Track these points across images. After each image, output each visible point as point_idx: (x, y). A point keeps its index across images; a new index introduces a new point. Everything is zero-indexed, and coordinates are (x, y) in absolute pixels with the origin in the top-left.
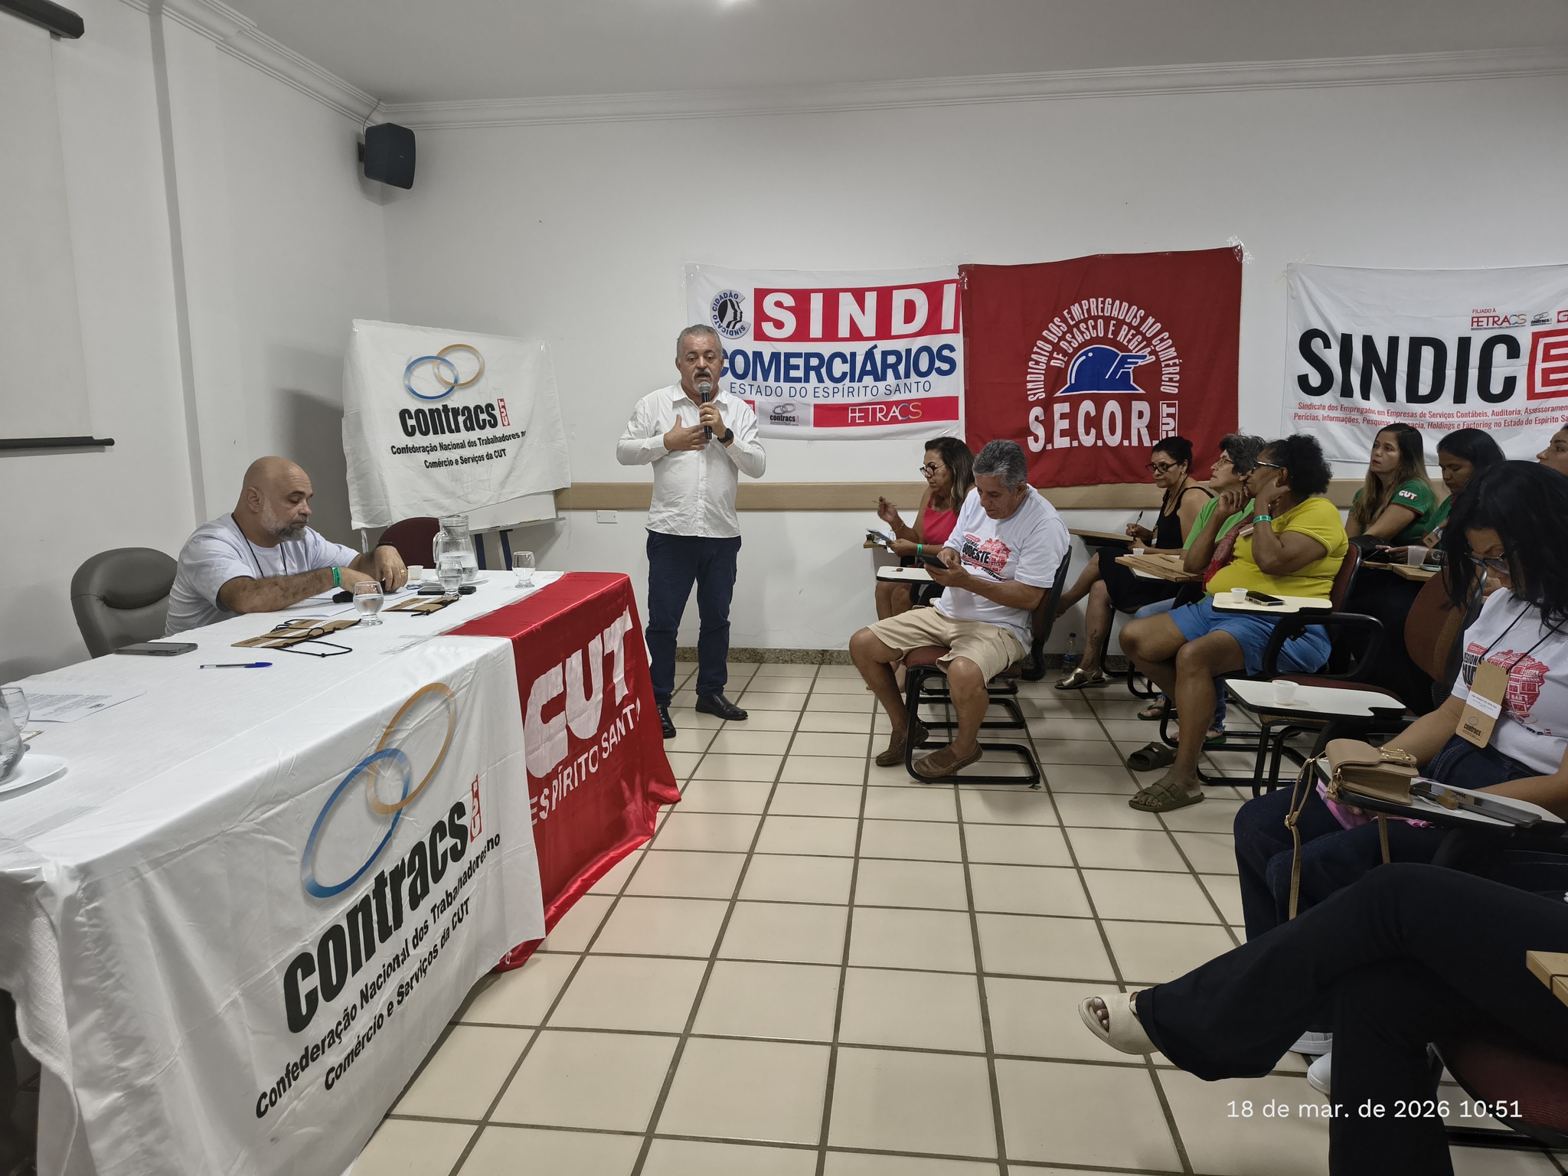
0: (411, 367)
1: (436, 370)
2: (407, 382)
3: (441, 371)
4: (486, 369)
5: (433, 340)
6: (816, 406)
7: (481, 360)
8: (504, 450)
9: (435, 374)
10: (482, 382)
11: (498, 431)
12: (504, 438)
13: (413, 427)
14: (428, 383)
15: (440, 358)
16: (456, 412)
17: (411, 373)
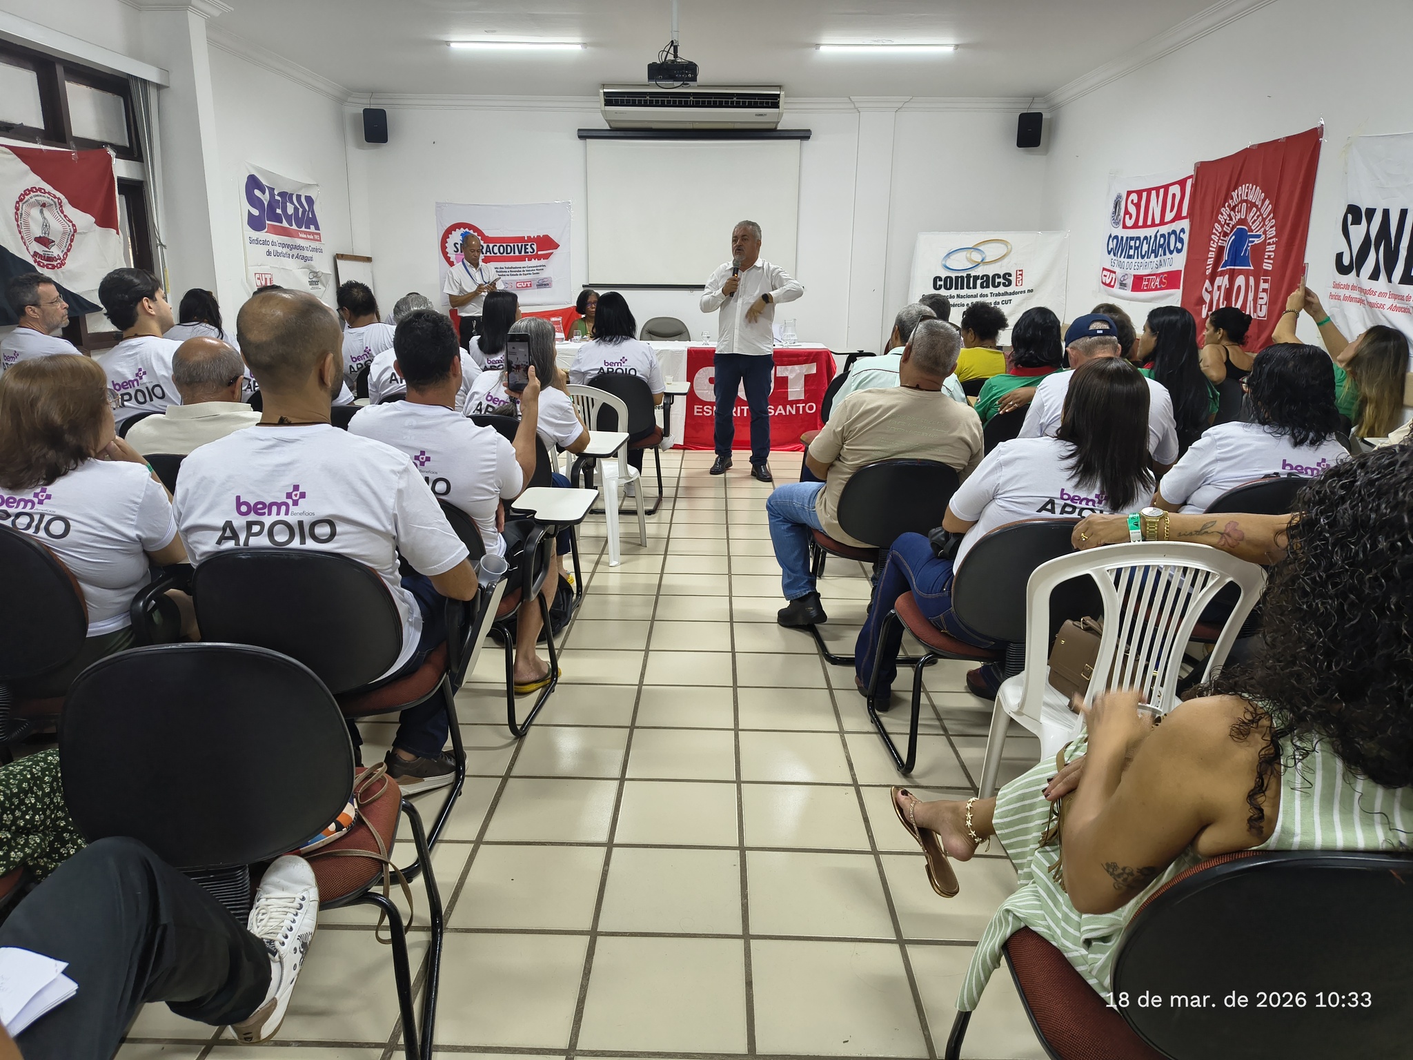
0: (949, 255)
1: (968, 255)
2: (944, 263)
3: (972, 256)
4: (1012, 253)
5: (971, 239)
6: (1134, 276)
7: (1009, 247)
8: (1010, 300)
9: (967, 258)
10: (1006, 260)
11: (1009, 289)
12: (1014, 293)
13: (940, 286)
14: (960, 263)
15: (974, 248)
16: (976, 278)
17: (949, 257)
